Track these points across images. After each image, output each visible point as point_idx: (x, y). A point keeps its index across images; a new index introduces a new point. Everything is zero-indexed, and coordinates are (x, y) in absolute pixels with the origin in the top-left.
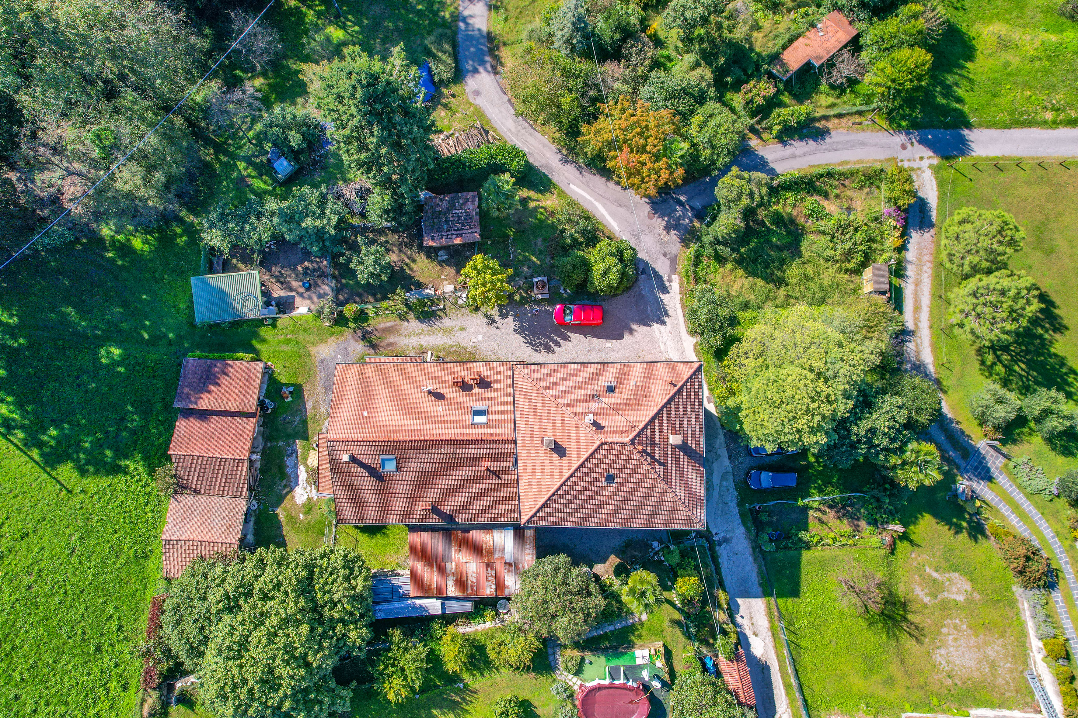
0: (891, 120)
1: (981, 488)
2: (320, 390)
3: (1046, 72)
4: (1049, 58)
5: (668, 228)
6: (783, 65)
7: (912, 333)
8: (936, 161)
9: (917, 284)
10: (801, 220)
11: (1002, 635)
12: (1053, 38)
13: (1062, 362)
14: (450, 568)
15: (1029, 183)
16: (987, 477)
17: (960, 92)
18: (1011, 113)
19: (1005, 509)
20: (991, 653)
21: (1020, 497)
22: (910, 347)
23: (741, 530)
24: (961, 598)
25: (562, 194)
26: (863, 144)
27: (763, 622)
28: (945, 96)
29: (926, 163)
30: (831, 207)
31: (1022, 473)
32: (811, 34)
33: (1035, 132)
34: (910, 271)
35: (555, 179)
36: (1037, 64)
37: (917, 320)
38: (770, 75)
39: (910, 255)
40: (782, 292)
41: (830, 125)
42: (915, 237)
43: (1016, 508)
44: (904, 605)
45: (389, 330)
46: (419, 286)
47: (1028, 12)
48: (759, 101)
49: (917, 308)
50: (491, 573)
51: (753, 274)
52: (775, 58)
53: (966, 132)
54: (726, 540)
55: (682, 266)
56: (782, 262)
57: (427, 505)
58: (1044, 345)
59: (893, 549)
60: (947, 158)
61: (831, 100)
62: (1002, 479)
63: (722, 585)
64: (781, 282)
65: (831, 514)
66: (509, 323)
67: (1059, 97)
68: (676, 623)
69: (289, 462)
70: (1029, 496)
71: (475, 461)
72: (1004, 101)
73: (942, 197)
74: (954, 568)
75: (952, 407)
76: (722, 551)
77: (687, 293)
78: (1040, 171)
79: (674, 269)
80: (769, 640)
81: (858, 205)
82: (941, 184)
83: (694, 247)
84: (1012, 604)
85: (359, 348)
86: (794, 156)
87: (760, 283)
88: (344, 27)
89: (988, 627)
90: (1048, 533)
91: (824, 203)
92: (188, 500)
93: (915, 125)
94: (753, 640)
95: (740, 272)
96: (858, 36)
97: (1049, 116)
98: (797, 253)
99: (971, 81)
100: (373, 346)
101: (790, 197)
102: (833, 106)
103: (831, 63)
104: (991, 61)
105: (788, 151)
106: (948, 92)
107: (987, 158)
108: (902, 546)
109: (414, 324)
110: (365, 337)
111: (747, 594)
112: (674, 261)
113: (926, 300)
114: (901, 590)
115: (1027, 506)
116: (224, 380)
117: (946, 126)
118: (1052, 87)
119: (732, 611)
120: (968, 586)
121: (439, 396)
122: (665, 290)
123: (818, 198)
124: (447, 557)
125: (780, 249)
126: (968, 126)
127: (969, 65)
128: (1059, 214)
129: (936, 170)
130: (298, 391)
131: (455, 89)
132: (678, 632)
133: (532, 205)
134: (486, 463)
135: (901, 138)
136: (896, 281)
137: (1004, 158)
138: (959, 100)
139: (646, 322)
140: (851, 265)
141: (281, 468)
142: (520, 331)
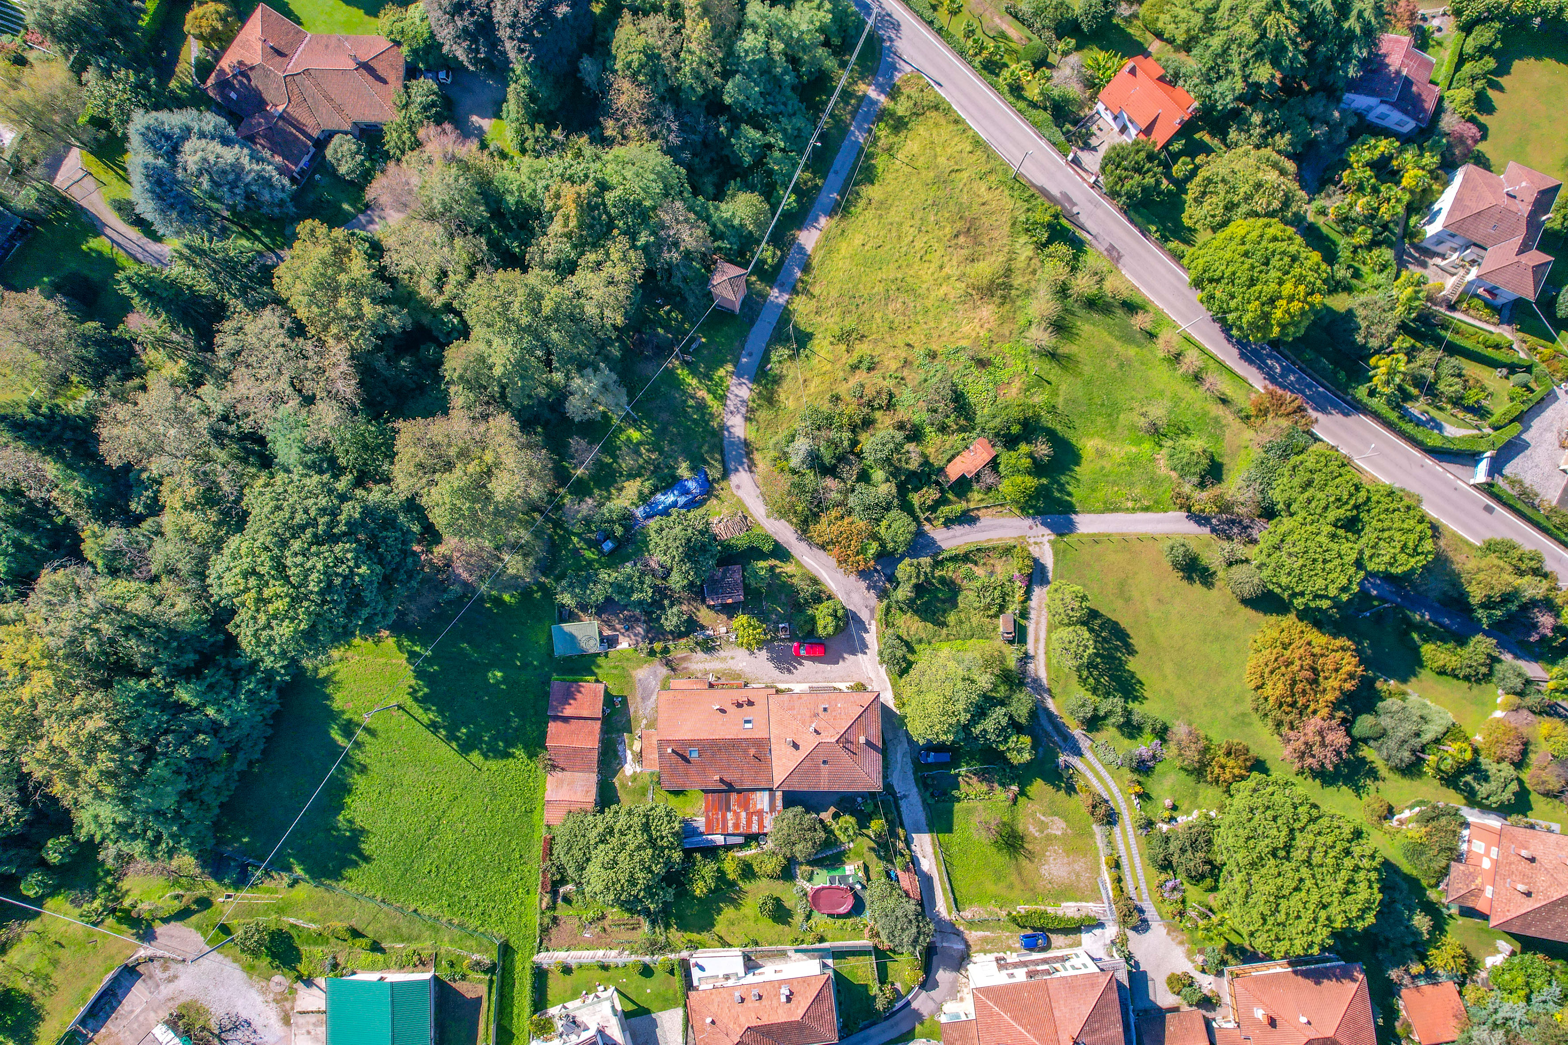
0: (1022, 509)
1: (1074, 760)
2: (639, 699)
3: (1129, 474)
4: (1130, 464)
5: (868, 588)
6: (946, 476)
7: (1032, 657)
8: (1053, 537)
9: (1037, 623)
10: (958, 581)
11: (1085, 856)
12: (1134, 449)
13: (1133, 675)
14: (729, 815)
15: (1116, 552)
16: (1078, 753)
17: (1070, 488)
18: (1105, 503)
19: (1089, 775)
20: (1076, 867)
21: (1099, 767)
22: (1031, 667)
23: (915, 790)
24: (1059, 833)
25: (799, 564)
26: (1003, 526)
27: (929, 849)
28: (1060, 491)
29: (1046, 539)
30: (979, 571)
31: (1101, 750)
32: (965, 453)
33: (1120, 516)
34: (1033, 615)
35: (793, 552)
36: (1122, 468)
37: (1036, 648)
38: (937, 483)
39: (1033, 603)
40: (945, 631)
41: (980, 513)
42: (1037, 591)
43: (1097, 774)
44: (1022, 838)
45: (684, 659)
46: (703, 628)
47: (1119, 429)
48: (929, 502)
49: (1037, 640)
50: (755, 818)
51: (924, 620)
52: (941, 470)
53: (1073, 516)
54: (905, 796)
55: (879, 614)
56: (945, 611)
57: (717, 777)
58: (1121, 664)
59: (1015, 801)
60: (1061, 535)
61: (981, 496)
62: (1088, 755)
63: (902, 825)
64: (944, 624)
65: (975, 779)
66: (764, 654)
67: (1137, 491)
68: (872, 849)
69: (620, 748)
70: (1104, 766)
71: (745, 751)
72: (1100, 495)
73: (1056, 563)
74: (1055, 814)
75: (1058, 708)
76: (903, 804)
77: (881, 636)
78: (1123, 544)
79: (872, 617)
80: (933, 860)
81: (999, 569)
82: (1056, 554)
83: (885, 602)
84: (1092, 835)
85: (664, 671)
86: (954, 537)
87: (930, 625)
88: (640, 430)
89: (1076, 851)
90: (1115, 789)
91: (975, 569)
92: (559, 774)
93: (1038, 512)
94: (922, 860)
95: (916, 618)
96: (997, 456)
97: (1130, 504)
98: (955, 605)
99: (1078, 480)
100: (674, 670)
101: (951, 566)
102: (982, 500)
103: (978, 475)
104: (1092, 466)
105: (951, 533)
106: (1062, 488)
107: (1088, 535)
108: (1022, 800)
109: (700, 655)
110: (668, 663)
111: (918, 831)
112: (872, 611)
113: (1043, 635)
114: (1020, 828)
115: (1104, 772)
116: (579, 696)
117: (1060, 513)
118: (1132, 484)
119: (908, 843)
120: (1064, 825)
121: (723, 711)
122: (867, 631)
123: (971, 565)
124: (728, 809)
125: (944, 602)
126: (1076, 513)
127: (1076, 468)
128: (1135, 574)
129: (1053, 543)
130: (624, 699)
131: (723, 484)
132: (873, 855)
133: (778, 570)
134: (752, 751)
135: (1029, 522)
136: (1023, 622)
137: (1100, 534)
138: (1070, 494)
139: (853, 652)
140: (991, 613)
141: (616, 751)
142: (771, 659)
